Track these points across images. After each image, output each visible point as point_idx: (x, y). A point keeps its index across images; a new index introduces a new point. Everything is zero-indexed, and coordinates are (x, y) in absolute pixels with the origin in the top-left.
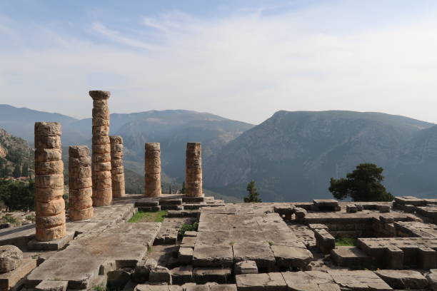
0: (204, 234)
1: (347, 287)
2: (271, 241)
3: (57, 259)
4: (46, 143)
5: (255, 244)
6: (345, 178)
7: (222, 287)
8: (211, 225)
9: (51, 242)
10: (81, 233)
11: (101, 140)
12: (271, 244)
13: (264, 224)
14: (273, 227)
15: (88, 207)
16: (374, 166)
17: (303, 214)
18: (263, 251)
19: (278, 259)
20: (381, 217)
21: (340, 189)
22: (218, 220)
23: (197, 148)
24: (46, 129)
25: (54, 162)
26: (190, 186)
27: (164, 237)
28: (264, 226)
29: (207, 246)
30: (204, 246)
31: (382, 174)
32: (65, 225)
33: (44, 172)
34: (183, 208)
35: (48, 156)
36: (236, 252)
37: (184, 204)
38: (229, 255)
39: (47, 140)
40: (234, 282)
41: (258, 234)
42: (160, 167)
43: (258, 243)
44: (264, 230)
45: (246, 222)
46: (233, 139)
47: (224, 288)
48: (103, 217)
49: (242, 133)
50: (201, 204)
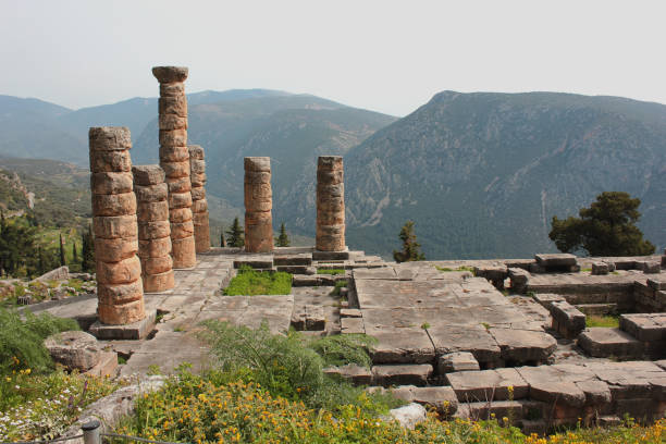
0: (373, 313)
1: (617, 384)
2: (487, 323)
3: (151, 353)
4: (111, 164)
5: (463, 328)
6: (577, 216)
7: (429, 392)
8: (378, 298)
9: (127, 327)
10: (167, 312)
11: (176, 153)
12: (487, 327)
13: (466, 295)
14: (481, 299)
15: (167, 270)
16: (626, 196)
17: (524, 279)
18: (479, 337)
19: (503, 348)
20: (649, 282)
21: (566, 236)
22: (388, 290)
23: (336, 166)
24: (110, 138)
25: (123, 195)
26: (325, 233)
27: (303, 319)
28: (467, 299)
29: (385, 331)
30: (379, 331)
31: (639, 209)
32: (143, 299)
33: (109, 213)
34: (315, 270)
35: (115, 185)
36: (435, 339)
37: (315, 263)
38: (425, 345)
39: (112, 158)
40: (447, 383)
41: (460, 311)
42: (270, 199)
43: (465, 325)
44: (470, 305)
45: (436, 292)
46: (358, 143)
47: (434, 392)
48: (192, 287)
49: (373, 132)
50: (346, 263)
